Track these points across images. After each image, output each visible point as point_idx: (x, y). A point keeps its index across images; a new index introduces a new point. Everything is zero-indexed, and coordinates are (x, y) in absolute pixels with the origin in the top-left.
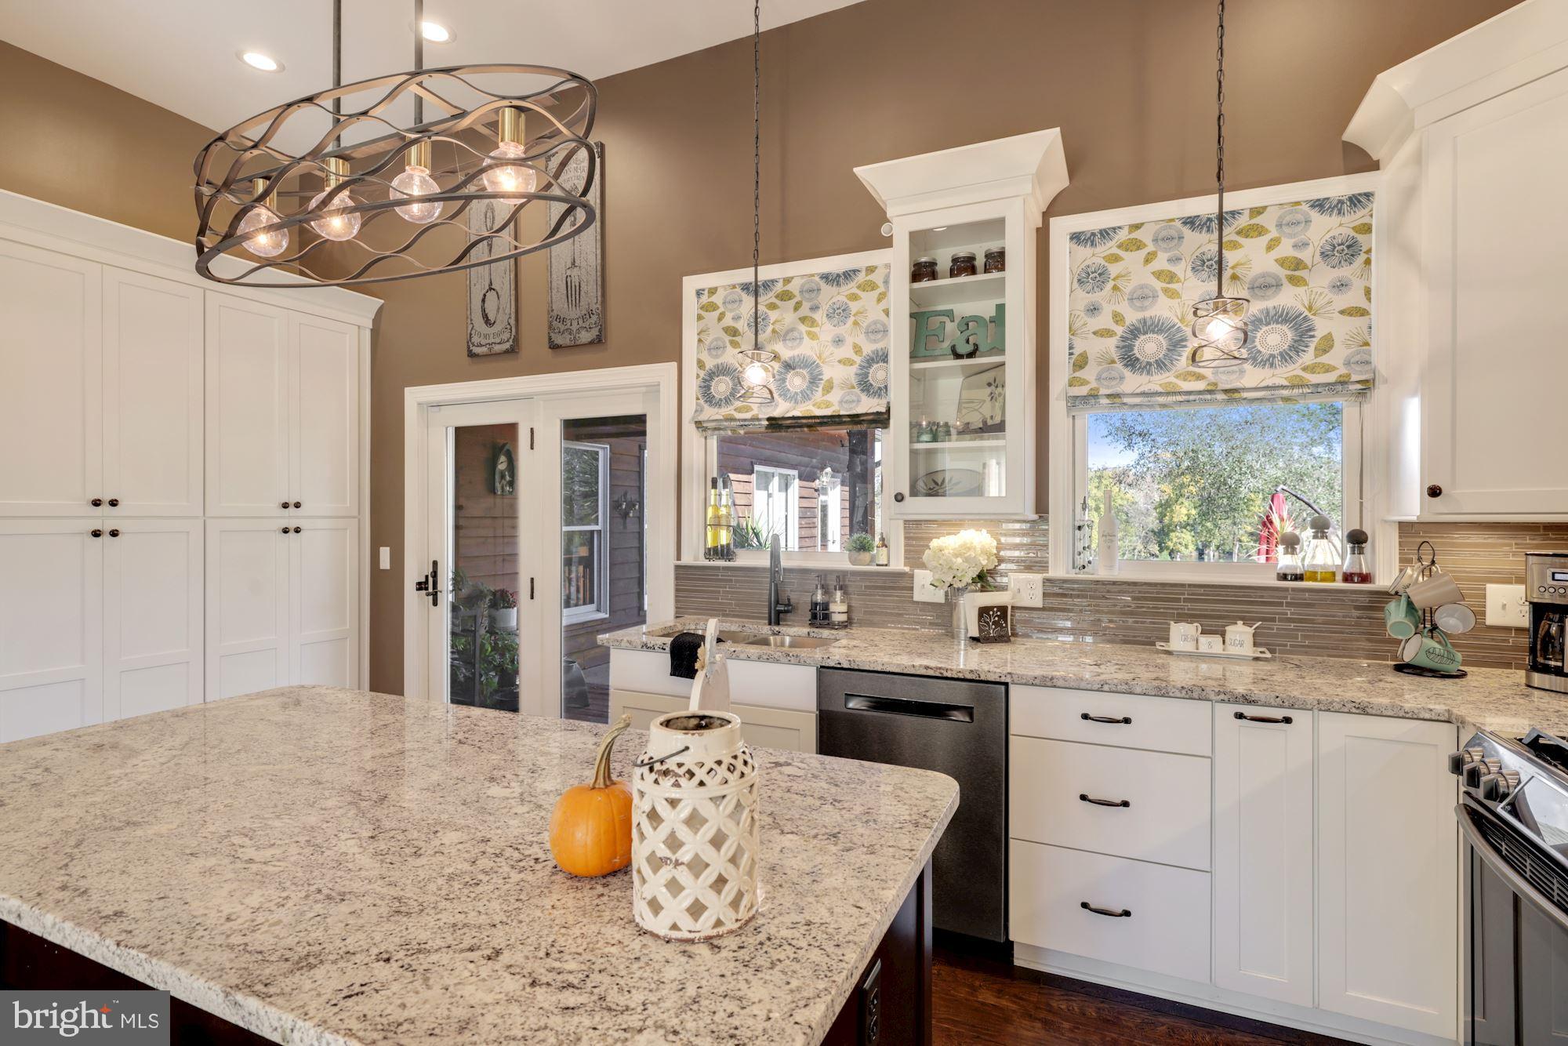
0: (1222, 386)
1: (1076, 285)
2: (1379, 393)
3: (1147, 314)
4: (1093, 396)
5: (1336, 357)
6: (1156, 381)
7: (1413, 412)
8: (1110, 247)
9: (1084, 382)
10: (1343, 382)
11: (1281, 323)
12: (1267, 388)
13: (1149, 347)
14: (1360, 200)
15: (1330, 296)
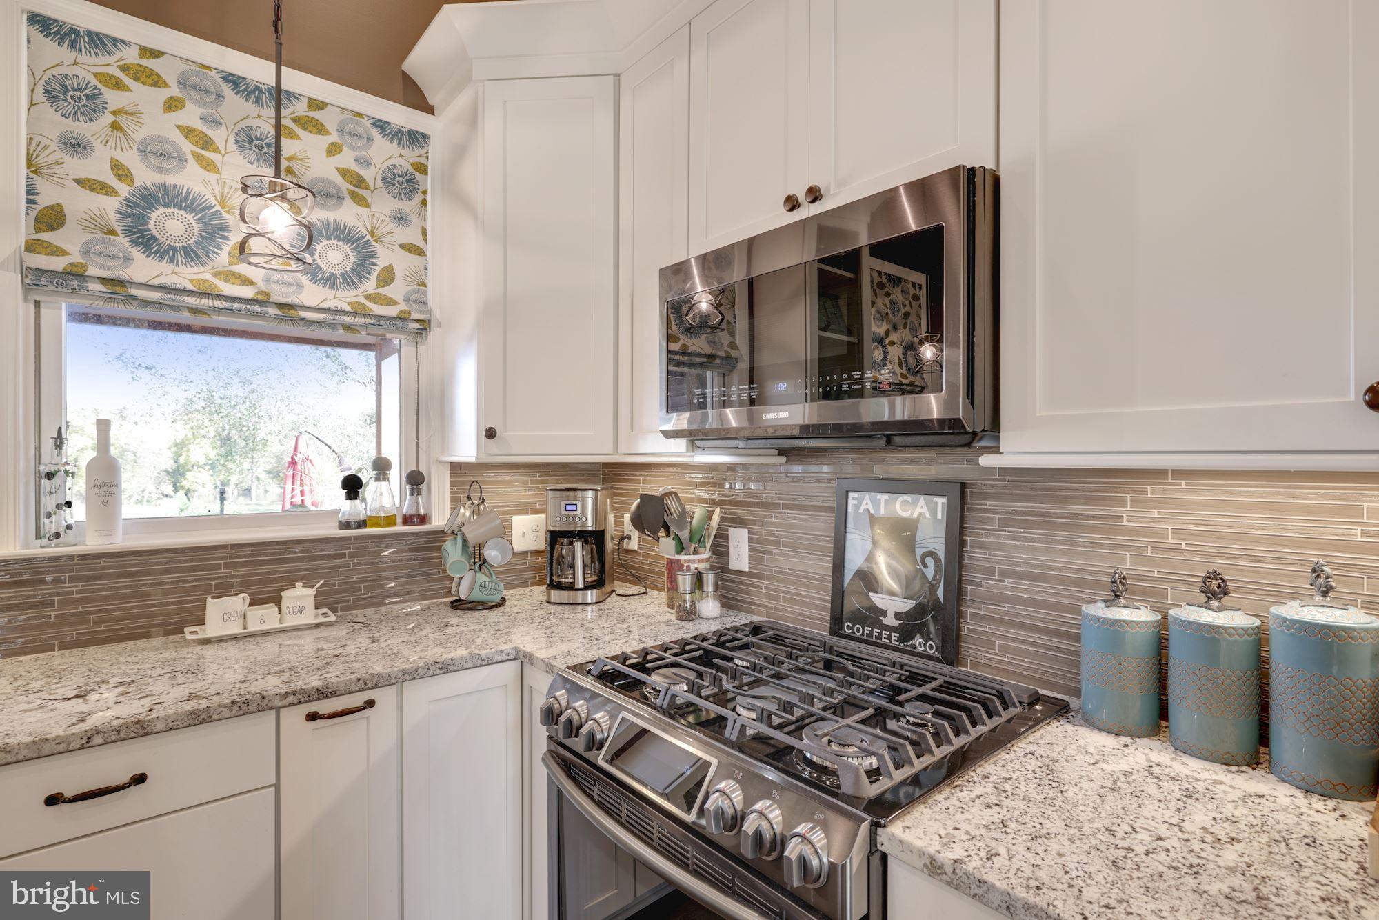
0: (275, 298)
2: (434, 334)
3: (171, 180)
4: (76, 275)
5: (397, 290)
6: (184, 275)
8: (106, 63)
9: (56, 251)
10: (403, 318)
11: (343, 240)
12: (328, 310)
13: (172, 225)
14: (416, 138)
15: (391, 226)
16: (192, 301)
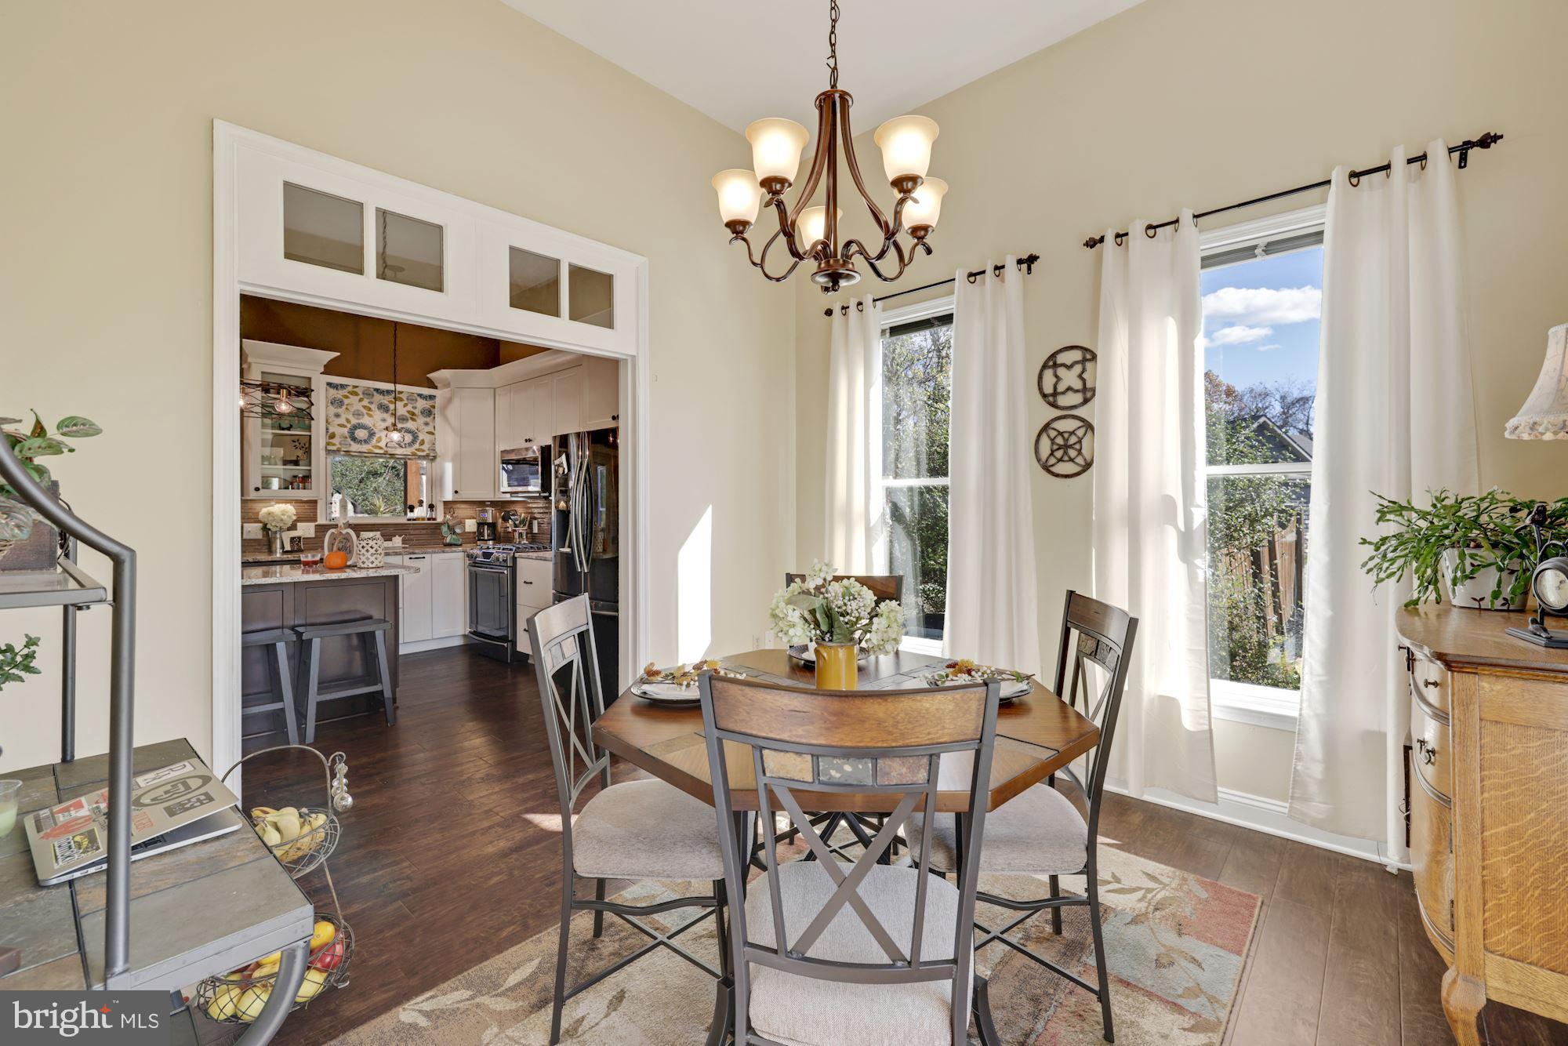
0: (389, 452)
1: (329, 404)
2: (438, 460)
3: (360, 421)
4: (338, 450)
5: (425, 447)
6: (364, 448)
7: (449, 468)
8: (345, 392)
9: (334, 445)
10: (428, 455)
11: (408, 433)
12: (404, 455)
13: (361, 434)
14: (432, 397)
15: (424, 427)
16: (366, 455)
